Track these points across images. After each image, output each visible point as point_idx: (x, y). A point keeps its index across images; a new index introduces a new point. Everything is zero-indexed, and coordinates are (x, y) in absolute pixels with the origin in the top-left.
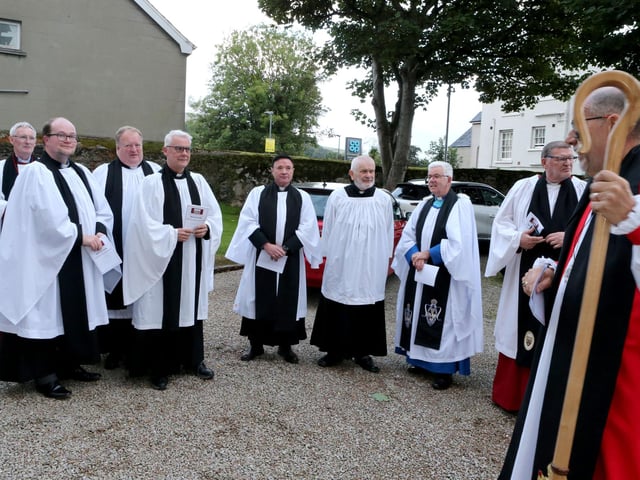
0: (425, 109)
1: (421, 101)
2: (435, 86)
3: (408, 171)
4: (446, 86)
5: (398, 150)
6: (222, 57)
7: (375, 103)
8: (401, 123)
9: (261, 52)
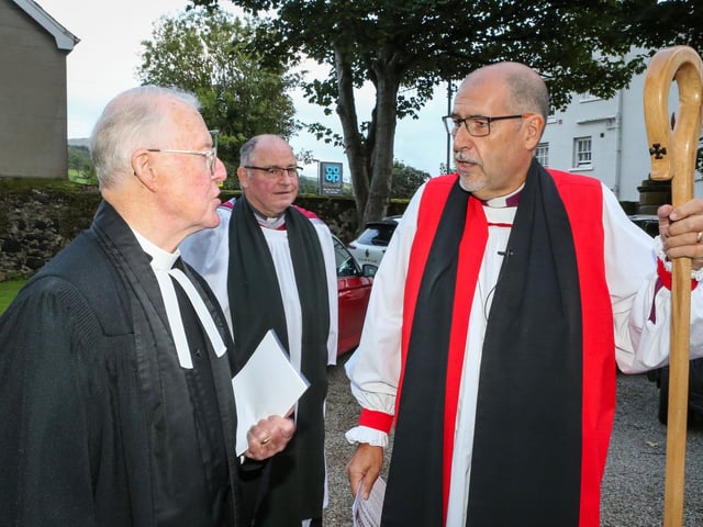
0: (416, 117)
1: (410, 106)
2: (430, 84)
3: (391, 203)
4: (444, 84)
5: (375, 175)
6: (152, 58)
7: (340, 111)
8: (379, 138)
9: (206, 49)
